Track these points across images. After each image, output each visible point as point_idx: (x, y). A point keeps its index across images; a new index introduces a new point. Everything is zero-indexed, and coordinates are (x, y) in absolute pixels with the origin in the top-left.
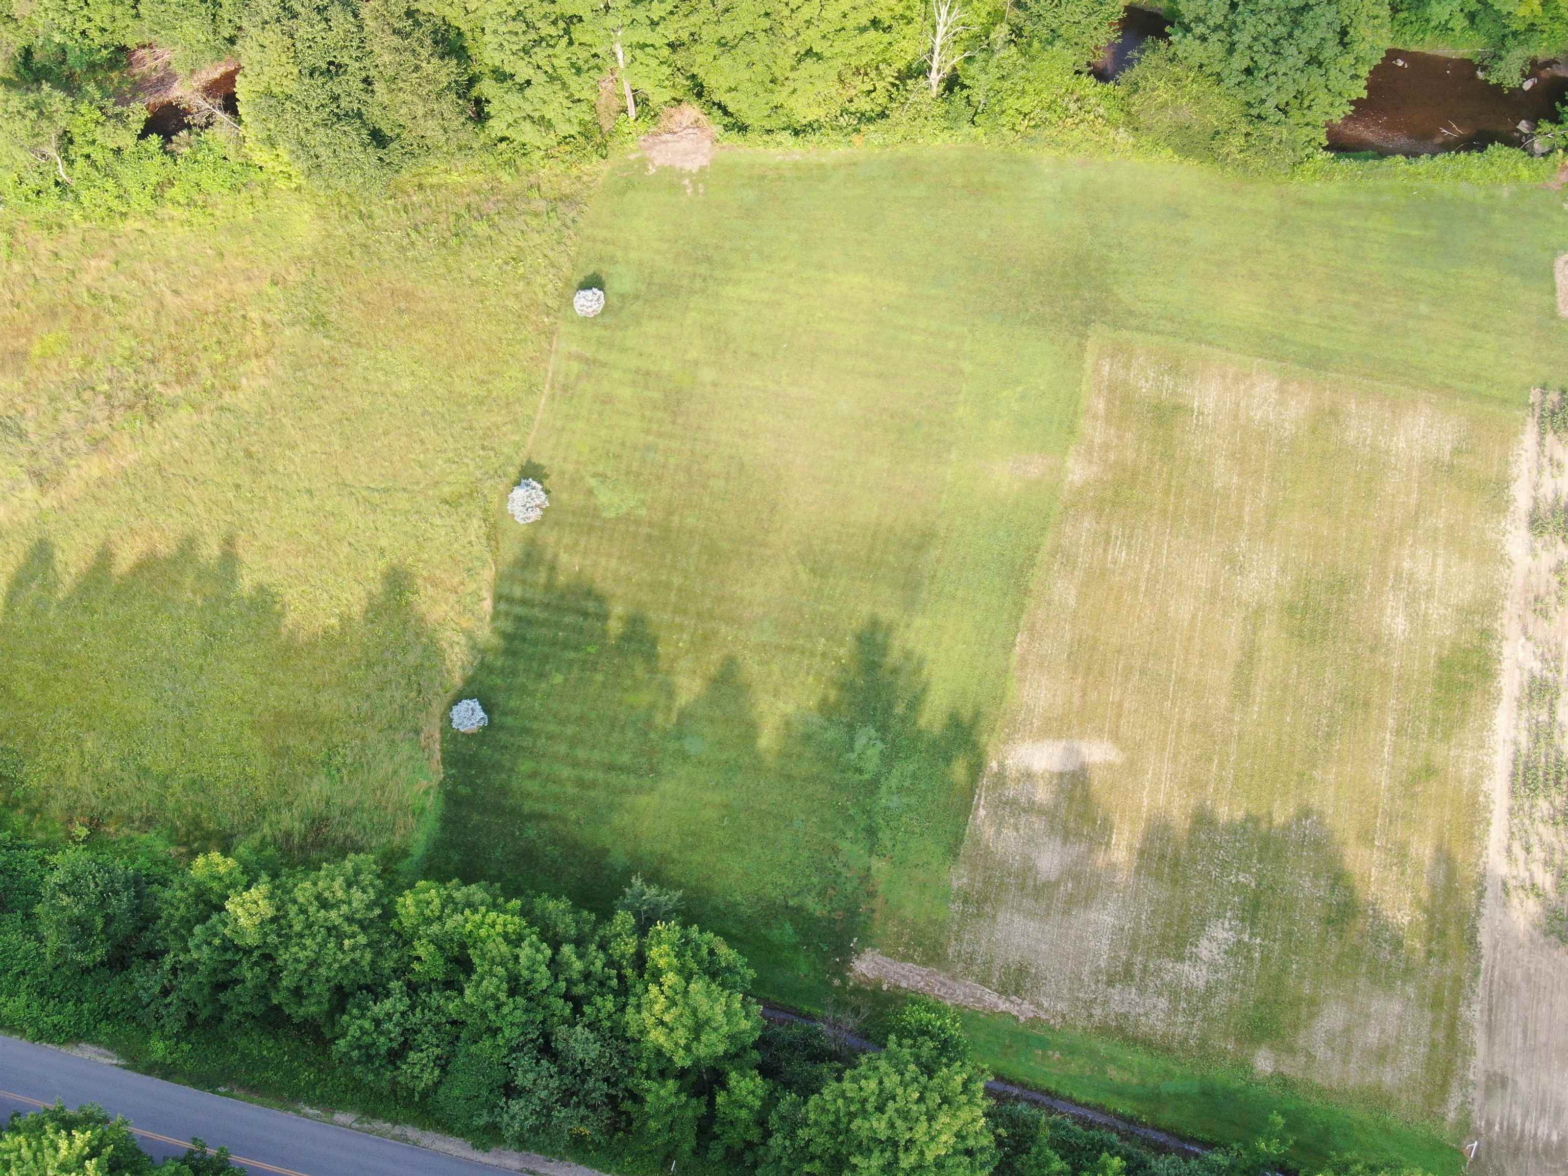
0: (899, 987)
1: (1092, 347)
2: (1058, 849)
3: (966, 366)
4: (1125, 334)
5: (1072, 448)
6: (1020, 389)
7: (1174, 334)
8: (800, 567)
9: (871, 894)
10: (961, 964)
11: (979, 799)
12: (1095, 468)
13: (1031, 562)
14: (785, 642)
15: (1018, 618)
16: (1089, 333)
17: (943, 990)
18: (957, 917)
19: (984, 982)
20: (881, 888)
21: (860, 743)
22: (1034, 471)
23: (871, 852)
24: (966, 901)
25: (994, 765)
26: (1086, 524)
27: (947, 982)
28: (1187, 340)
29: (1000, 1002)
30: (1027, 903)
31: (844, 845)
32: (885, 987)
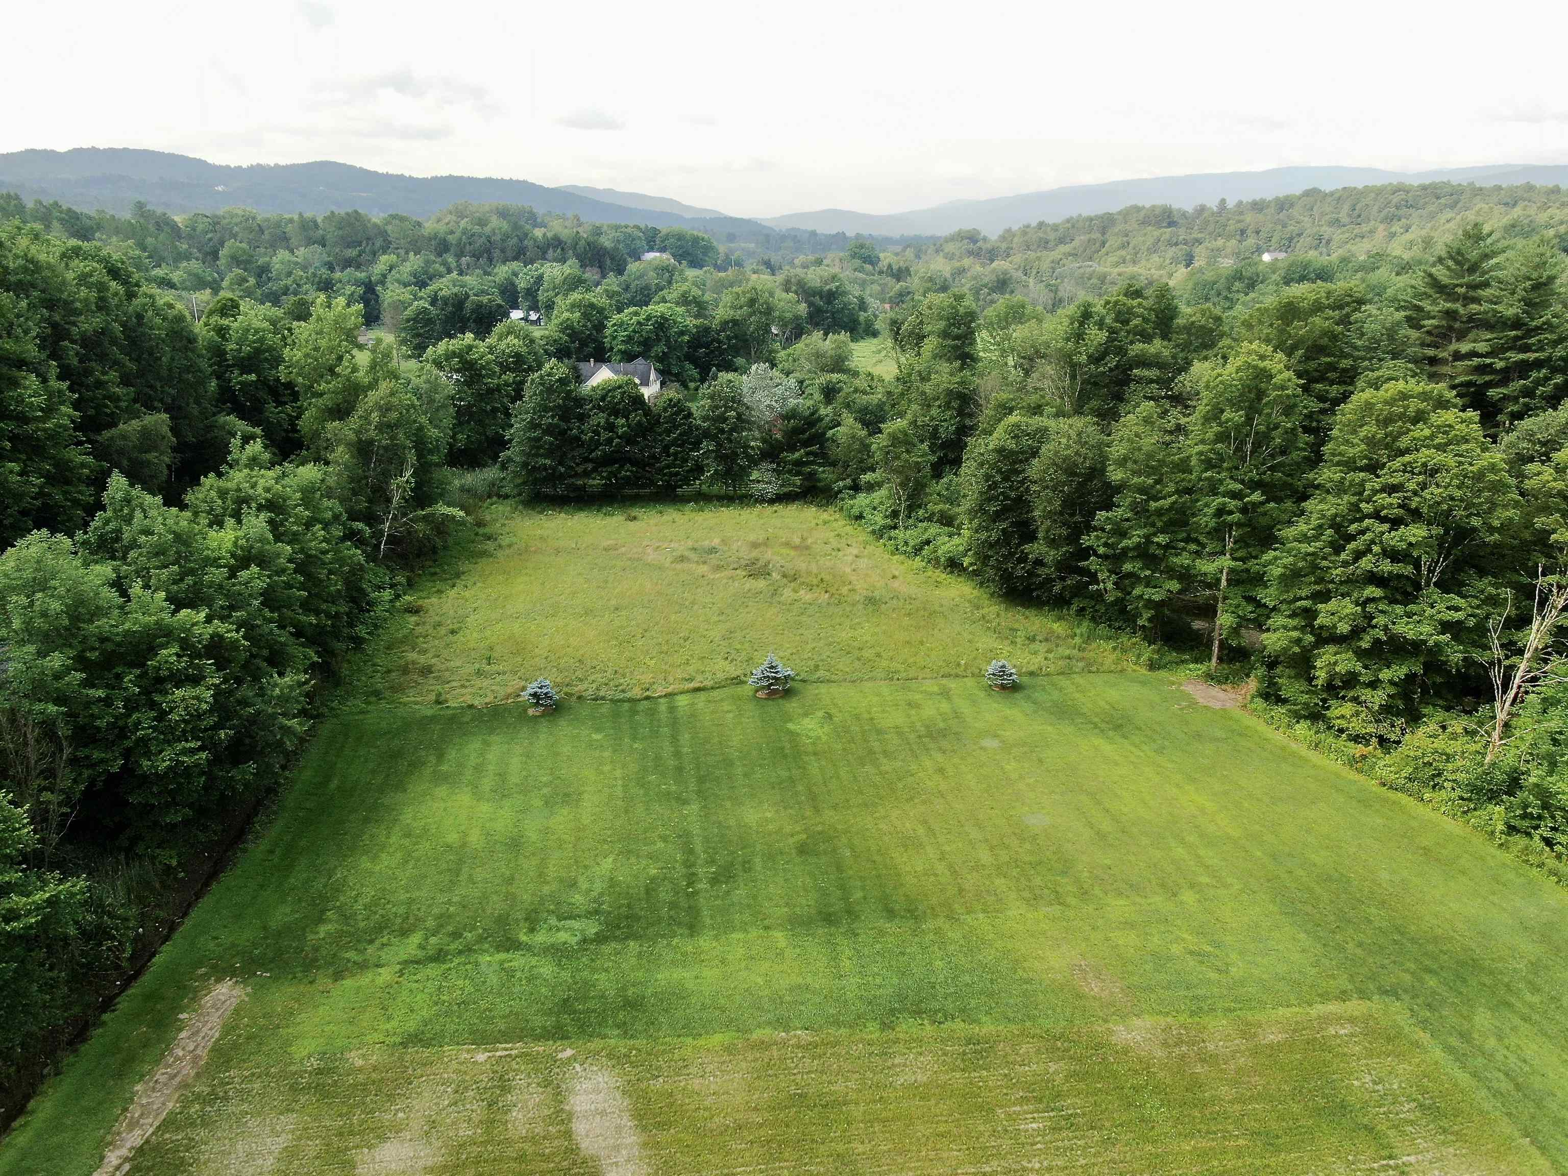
0: (180, 1030)
1: (1355, 1007)
2: (421, 1163)
3: (1188, 897)
4: (1424, 1037)
5: (1169, 1019)
6: (1209, 949)
7: (1496, 1093)
8: (805, 836)
9: (338, 976)
10: (207, 1090)
11: (506, 1050)
12: (1159, 1053)
13: (939, 1017)
14: (698, 847)
15: (837, 1024)
16: (1376, 997)
17: (163, 1079)
18: (293, 1068)
19: (168, 1124)
20: (348, 983)
21: (575, 924)
22: (1094, 988)
23: (406, 963)
24: (319, 1072)
25: (569, 1052)
26: (1053, 1067)
27: (178, 1079)
28: (1509, 1114)
29: (119, 1153)
30: (313, 1147)
31: (415, 939)
32: (181, 1016)
